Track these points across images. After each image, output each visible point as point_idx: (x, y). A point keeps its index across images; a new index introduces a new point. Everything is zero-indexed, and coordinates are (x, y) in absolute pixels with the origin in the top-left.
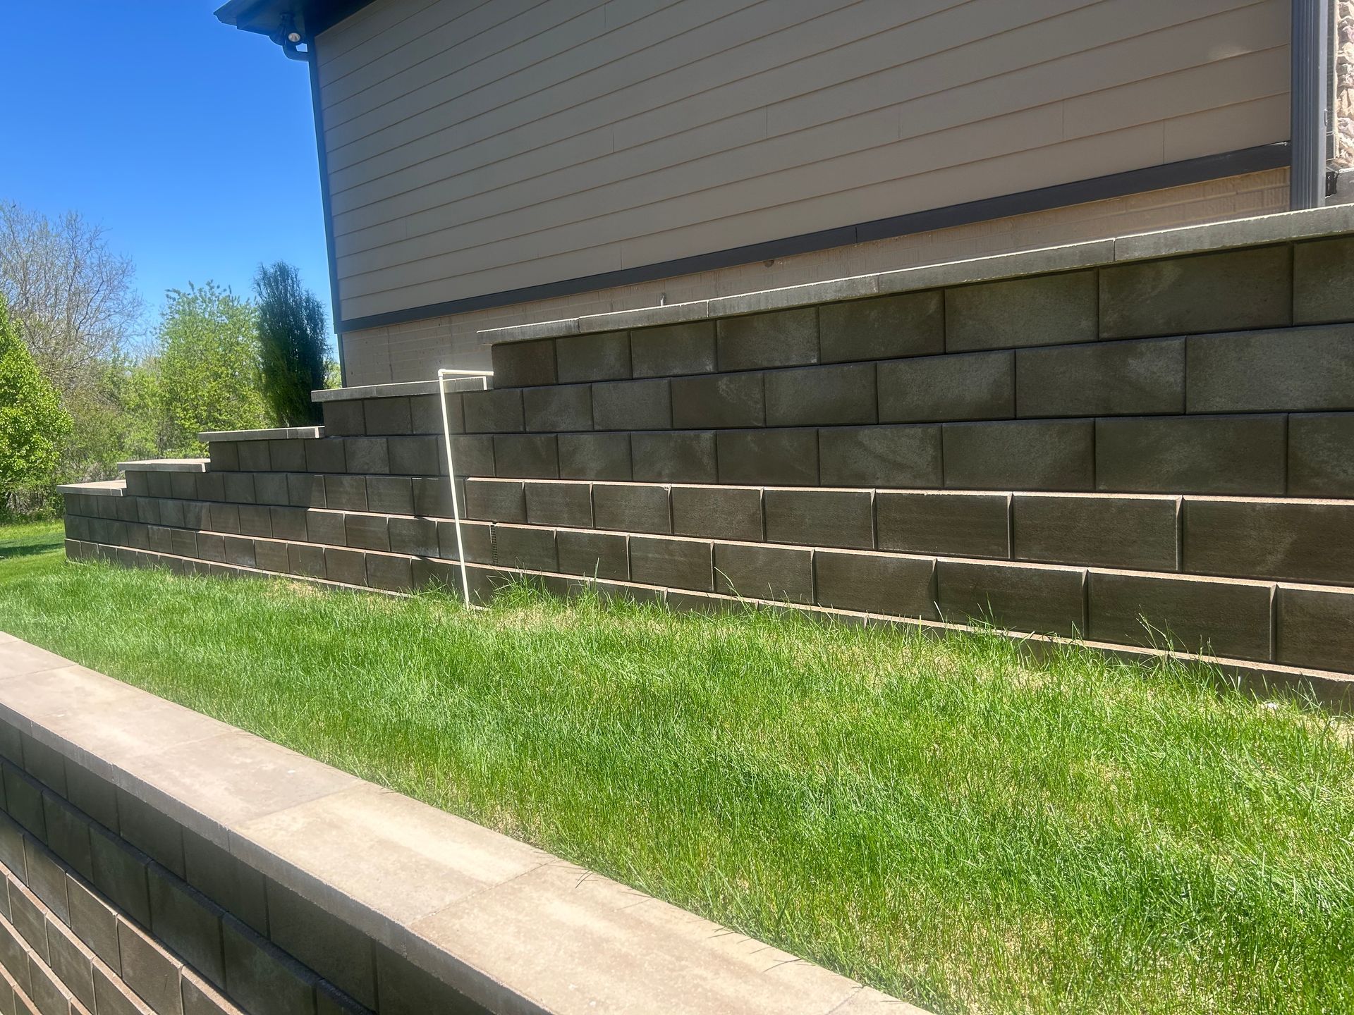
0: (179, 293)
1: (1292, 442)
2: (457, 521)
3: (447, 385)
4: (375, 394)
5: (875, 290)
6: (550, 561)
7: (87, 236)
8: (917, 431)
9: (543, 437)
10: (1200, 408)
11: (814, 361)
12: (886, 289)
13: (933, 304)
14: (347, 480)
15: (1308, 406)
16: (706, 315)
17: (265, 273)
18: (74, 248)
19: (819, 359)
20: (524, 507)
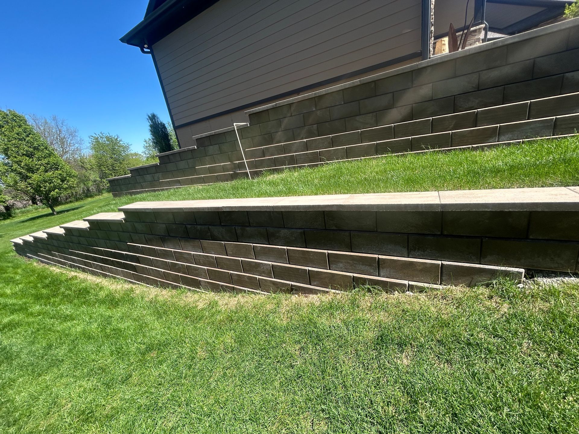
0: (92, 136)
1: (455, 102)
2: (245, 161)
3: (237, 127)
4: (214, 134)
5: (359, 83)
6: (273, 165)
7: (60, 122)
8: (371, 115)
9: (267, 135)
10: (436, 98)
11: (343, 103)
12: (362, 82)
13: (373, 85)
14: (207, 158)
15: (459, 93)
16: (314, 96)
17: (149, 116)
18: (57, 126)
19: (344, 102)
20: (264, 153)
